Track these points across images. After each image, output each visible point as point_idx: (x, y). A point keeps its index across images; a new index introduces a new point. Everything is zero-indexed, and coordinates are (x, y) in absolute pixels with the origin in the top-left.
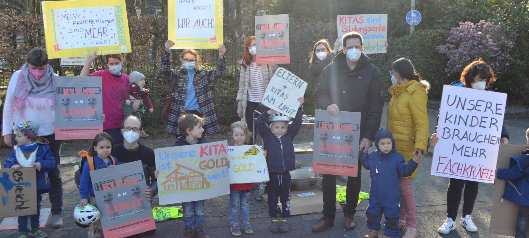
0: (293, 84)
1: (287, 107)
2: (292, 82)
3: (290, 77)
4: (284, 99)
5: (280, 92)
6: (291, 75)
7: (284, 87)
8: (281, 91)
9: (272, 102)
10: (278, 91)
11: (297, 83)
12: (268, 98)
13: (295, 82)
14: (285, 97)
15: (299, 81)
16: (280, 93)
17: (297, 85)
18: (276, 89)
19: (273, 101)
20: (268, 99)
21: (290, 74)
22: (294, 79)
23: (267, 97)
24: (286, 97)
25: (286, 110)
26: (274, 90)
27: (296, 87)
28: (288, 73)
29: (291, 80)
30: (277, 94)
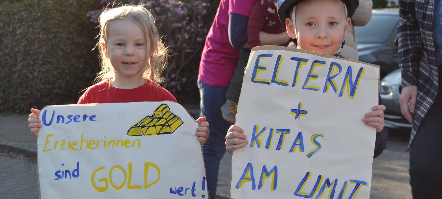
0: (325, 90)
1: (328, 181)
2: (321, 82)
3: (305, 68)
4: (309, 156)
5: (286, 136)
6: (306, 60)
7: (294, 115)
8: (288, 131)
9: (268, 181)
11: (339, 81)
12: (249, 175)
13: (329, 79)
14: (309, 146)
15: (345, 70)
16: (289, 139)
17: (339, 89)
18: (267, 132)
19: (272, 176)
20: (253, 179)
21: (300, 60)
22: (321, 70)
23: (246, 171)
24: (314, 147)
25: (328, 191)
26: (263, 138)
27: (341, 95)
28: (293, 59)
29: (311, 80)
30: (278, 148)
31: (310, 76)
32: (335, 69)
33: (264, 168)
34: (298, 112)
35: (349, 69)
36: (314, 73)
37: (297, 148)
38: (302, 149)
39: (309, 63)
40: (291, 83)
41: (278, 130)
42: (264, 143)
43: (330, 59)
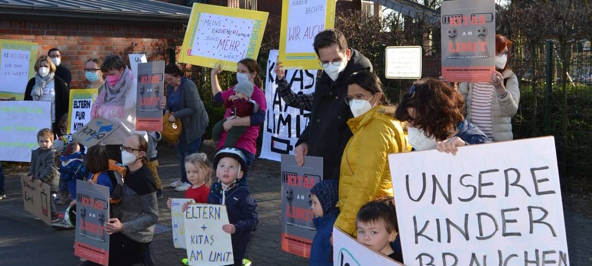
0: (210, 218)
1: (218, 254)
2: (207, 215)
3: (202, 210)
4: (211, 244)
5: (202, 238)
6: (201, 207)
7: (203, 229)
8: (202, 236)
9: (200, 256)
10: (199, 238)
11: (213, 213)
12: (193, 255)
13: (210, 213)
14: (210, 241)
15: (214, 209)
16: (203, 239)
17: (214, 216)
18: (196, 237)
19: (200, 254)
20: (195, 257)
21: (199, 207)
22: (207, 210)
23: (192, 254)
25: (219, 258)
26: (195, 240)
27: (215, 219)
28: (197, 207)
29: (205, 215)
30: (201, 243)
31: (204, 213)
32: (211, 209)
33: (197, 252)
34: (204, 228)
35: (216, 209)
36: (205, 212)
37: (207, 242)
38: (208, 242)
39: (203, 208)
40: (198, 217)
41: (199, 236)
42: (195, 242)
43: (208, 206)
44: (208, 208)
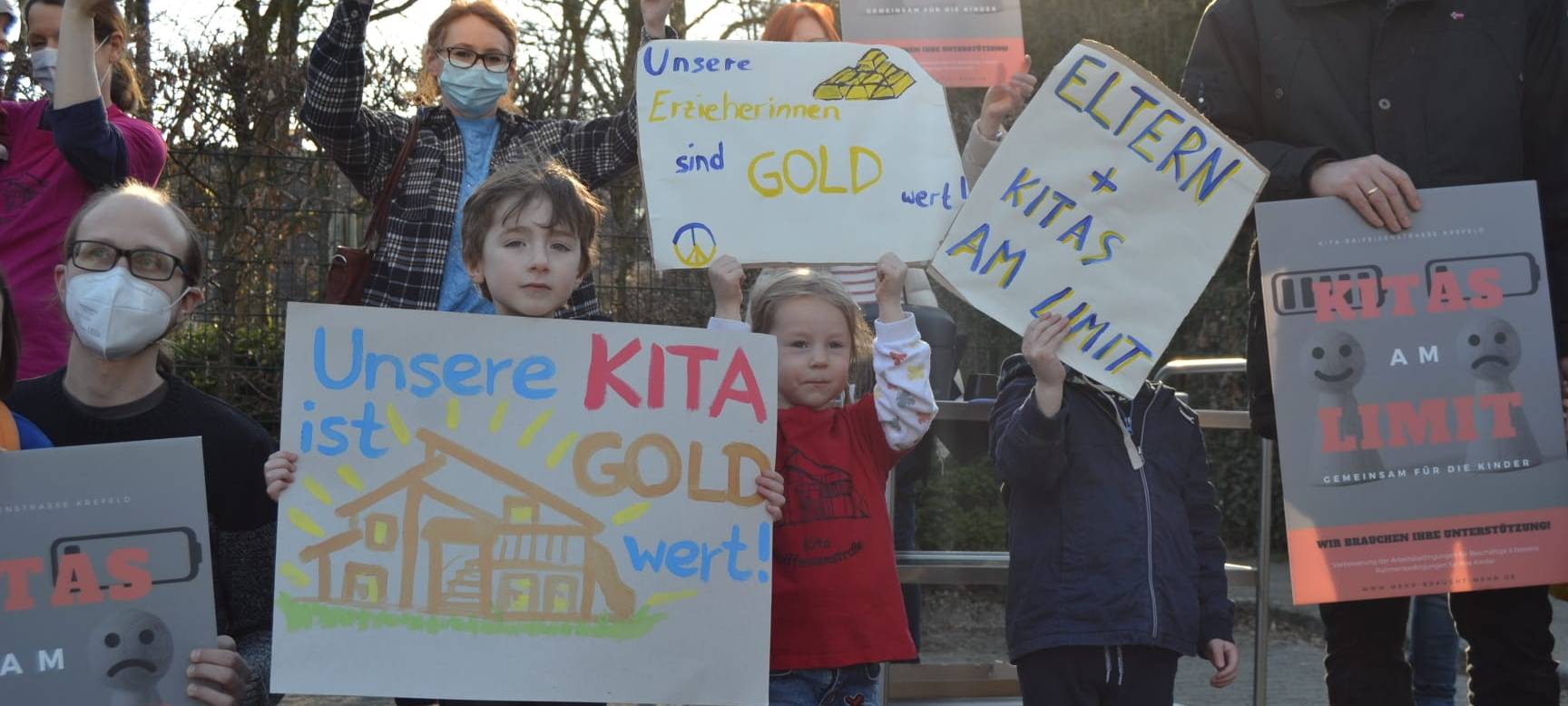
0: (1162, 167)
1: (1092, 319)
2: (1159, 150)
3: (1147, 114)
4: (1086, 262)
5: (1065, 211)
6: (1154, 102)
7: (1094, 183)
8: (1072, 204)
9: (1001, 268)
10: (1048, 204)
11: (1190, 162)
12: (977, 243)
13: (1177, 153)
14: (1093, 245)
15: (1208, 151)
16: (1067, 218)
17: (1183, 176)
18: (1038, 189)
19: (1012, 263)
20: (979, 252)
21: (1145, 97)
22: (1171, 132)
23: (974, 234)
24: (1101, 251)
26: (1028, 195)
27: (1183, 188)
28: (1135, 89)
29: (1147, 139)
30: (1044, 223)
31: (1149, 131)
32: (1195, 139)
33: (1006, 244)
34: (1103, 181)
35: (1217, 152)
36: (1159, 129)
37: (1073, 239)
38: (1079, 246)
39: (1159, 110)
40: (1113, 127)
41: (1057, 194)
42: (1024, 205)
43: (1193, 119)
44: (1181, 130)
